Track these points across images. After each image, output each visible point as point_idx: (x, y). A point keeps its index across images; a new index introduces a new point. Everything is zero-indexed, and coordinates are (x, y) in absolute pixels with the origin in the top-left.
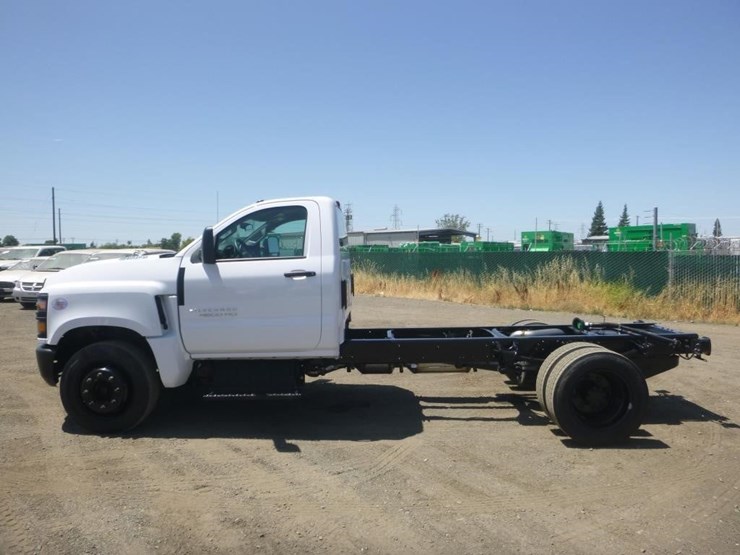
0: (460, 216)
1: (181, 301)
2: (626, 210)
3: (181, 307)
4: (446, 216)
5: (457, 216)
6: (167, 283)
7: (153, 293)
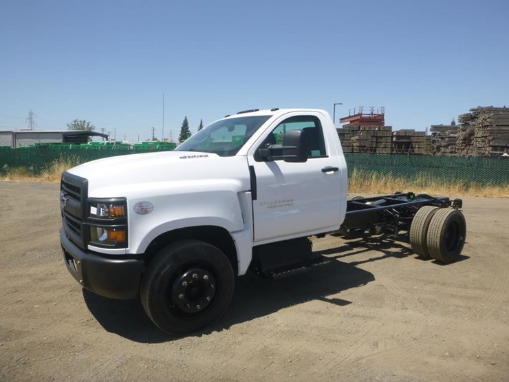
0: (87, 121)
1: (254, 197)
2: (201, 123)
3: (254, 201)
4: (75, 121)
5: (84, 122)
6: (243, 180)
7: (235, 190)
